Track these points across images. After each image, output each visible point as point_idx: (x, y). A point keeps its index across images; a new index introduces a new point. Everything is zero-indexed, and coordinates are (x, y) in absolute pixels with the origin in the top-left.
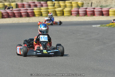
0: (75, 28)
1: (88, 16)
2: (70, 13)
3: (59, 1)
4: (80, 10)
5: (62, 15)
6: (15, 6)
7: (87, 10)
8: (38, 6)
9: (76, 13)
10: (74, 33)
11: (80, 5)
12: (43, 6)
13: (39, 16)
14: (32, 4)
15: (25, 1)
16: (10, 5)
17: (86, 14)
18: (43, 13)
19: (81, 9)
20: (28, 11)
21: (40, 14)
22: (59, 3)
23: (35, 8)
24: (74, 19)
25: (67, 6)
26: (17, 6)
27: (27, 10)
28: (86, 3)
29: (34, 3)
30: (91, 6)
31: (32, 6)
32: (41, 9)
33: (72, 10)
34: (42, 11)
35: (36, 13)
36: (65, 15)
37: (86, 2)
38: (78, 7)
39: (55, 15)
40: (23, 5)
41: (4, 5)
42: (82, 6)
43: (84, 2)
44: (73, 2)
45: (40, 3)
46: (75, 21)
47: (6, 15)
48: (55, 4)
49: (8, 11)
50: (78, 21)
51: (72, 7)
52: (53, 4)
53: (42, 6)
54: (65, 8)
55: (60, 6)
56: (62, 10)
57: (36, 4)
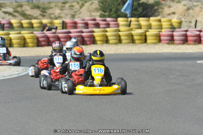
0: (165, 64)
1: (190, 44)
2: (158, 38)
3: (138, 18)
4: (175, 33)
5: (144, 41)
6: (61, 25)
7: (188, 33)
8: (101, 26)
9: (169, 38)
10: (164, 74)
11: (175, 25)
12: (111, 26)
13: (103, 43)
14: (90, 22)
15: (79, 17)
16: (51, 23)
17: (185, 40)
18: (109, 38)
19: (177, 31)
20: (83, 34)
21: (105, 39)
22: (138, 21)
23: (95, 30)
24: (165, 49)
25: (153, 27)
26: (64, 25)
27: (82, 32)
28: (186, 22)
29: (95, 20)
30: (195, 28)
31: (90, 26)
32: (107, 32)
33: (161, 33)
34: (108, 34)
35: (97, 38)
36: (148, 41)
37: (186, 20)
38: (173, 28)
39: (131, 41)
40: (75, 23)
41: (41, 23)
42: (180, 27)
43: (183, 20)
44: (163, 20)
45: (105, 20)
46: (167, 53)
47: (44, 41)
48: (132, 23)
49: (49, 34)
50: (172, 53)
51: (162, 29)
52: (129, 23)
53: (108, 25)
54: (150, 30)
55: (140, 27)
56: (143, 33)
57: (97, 21)
